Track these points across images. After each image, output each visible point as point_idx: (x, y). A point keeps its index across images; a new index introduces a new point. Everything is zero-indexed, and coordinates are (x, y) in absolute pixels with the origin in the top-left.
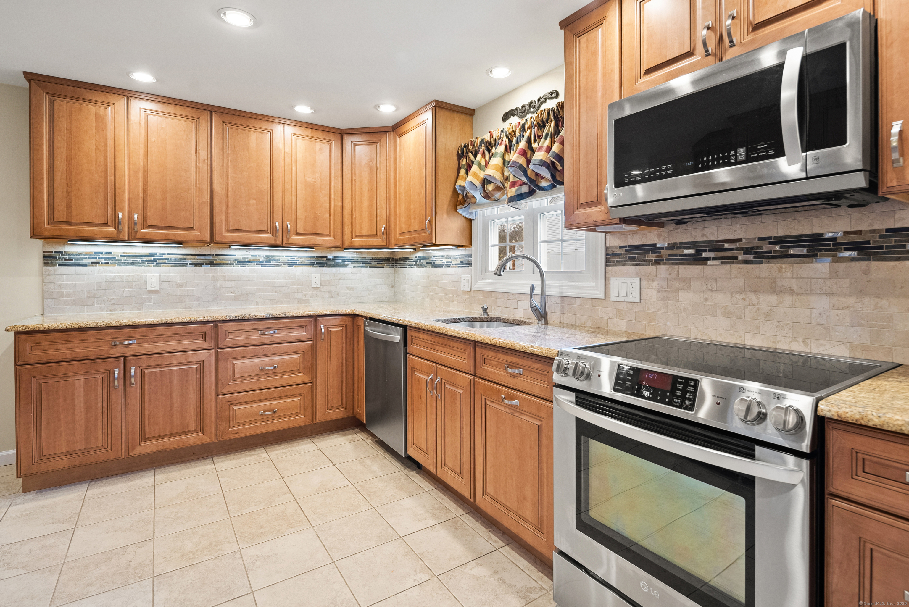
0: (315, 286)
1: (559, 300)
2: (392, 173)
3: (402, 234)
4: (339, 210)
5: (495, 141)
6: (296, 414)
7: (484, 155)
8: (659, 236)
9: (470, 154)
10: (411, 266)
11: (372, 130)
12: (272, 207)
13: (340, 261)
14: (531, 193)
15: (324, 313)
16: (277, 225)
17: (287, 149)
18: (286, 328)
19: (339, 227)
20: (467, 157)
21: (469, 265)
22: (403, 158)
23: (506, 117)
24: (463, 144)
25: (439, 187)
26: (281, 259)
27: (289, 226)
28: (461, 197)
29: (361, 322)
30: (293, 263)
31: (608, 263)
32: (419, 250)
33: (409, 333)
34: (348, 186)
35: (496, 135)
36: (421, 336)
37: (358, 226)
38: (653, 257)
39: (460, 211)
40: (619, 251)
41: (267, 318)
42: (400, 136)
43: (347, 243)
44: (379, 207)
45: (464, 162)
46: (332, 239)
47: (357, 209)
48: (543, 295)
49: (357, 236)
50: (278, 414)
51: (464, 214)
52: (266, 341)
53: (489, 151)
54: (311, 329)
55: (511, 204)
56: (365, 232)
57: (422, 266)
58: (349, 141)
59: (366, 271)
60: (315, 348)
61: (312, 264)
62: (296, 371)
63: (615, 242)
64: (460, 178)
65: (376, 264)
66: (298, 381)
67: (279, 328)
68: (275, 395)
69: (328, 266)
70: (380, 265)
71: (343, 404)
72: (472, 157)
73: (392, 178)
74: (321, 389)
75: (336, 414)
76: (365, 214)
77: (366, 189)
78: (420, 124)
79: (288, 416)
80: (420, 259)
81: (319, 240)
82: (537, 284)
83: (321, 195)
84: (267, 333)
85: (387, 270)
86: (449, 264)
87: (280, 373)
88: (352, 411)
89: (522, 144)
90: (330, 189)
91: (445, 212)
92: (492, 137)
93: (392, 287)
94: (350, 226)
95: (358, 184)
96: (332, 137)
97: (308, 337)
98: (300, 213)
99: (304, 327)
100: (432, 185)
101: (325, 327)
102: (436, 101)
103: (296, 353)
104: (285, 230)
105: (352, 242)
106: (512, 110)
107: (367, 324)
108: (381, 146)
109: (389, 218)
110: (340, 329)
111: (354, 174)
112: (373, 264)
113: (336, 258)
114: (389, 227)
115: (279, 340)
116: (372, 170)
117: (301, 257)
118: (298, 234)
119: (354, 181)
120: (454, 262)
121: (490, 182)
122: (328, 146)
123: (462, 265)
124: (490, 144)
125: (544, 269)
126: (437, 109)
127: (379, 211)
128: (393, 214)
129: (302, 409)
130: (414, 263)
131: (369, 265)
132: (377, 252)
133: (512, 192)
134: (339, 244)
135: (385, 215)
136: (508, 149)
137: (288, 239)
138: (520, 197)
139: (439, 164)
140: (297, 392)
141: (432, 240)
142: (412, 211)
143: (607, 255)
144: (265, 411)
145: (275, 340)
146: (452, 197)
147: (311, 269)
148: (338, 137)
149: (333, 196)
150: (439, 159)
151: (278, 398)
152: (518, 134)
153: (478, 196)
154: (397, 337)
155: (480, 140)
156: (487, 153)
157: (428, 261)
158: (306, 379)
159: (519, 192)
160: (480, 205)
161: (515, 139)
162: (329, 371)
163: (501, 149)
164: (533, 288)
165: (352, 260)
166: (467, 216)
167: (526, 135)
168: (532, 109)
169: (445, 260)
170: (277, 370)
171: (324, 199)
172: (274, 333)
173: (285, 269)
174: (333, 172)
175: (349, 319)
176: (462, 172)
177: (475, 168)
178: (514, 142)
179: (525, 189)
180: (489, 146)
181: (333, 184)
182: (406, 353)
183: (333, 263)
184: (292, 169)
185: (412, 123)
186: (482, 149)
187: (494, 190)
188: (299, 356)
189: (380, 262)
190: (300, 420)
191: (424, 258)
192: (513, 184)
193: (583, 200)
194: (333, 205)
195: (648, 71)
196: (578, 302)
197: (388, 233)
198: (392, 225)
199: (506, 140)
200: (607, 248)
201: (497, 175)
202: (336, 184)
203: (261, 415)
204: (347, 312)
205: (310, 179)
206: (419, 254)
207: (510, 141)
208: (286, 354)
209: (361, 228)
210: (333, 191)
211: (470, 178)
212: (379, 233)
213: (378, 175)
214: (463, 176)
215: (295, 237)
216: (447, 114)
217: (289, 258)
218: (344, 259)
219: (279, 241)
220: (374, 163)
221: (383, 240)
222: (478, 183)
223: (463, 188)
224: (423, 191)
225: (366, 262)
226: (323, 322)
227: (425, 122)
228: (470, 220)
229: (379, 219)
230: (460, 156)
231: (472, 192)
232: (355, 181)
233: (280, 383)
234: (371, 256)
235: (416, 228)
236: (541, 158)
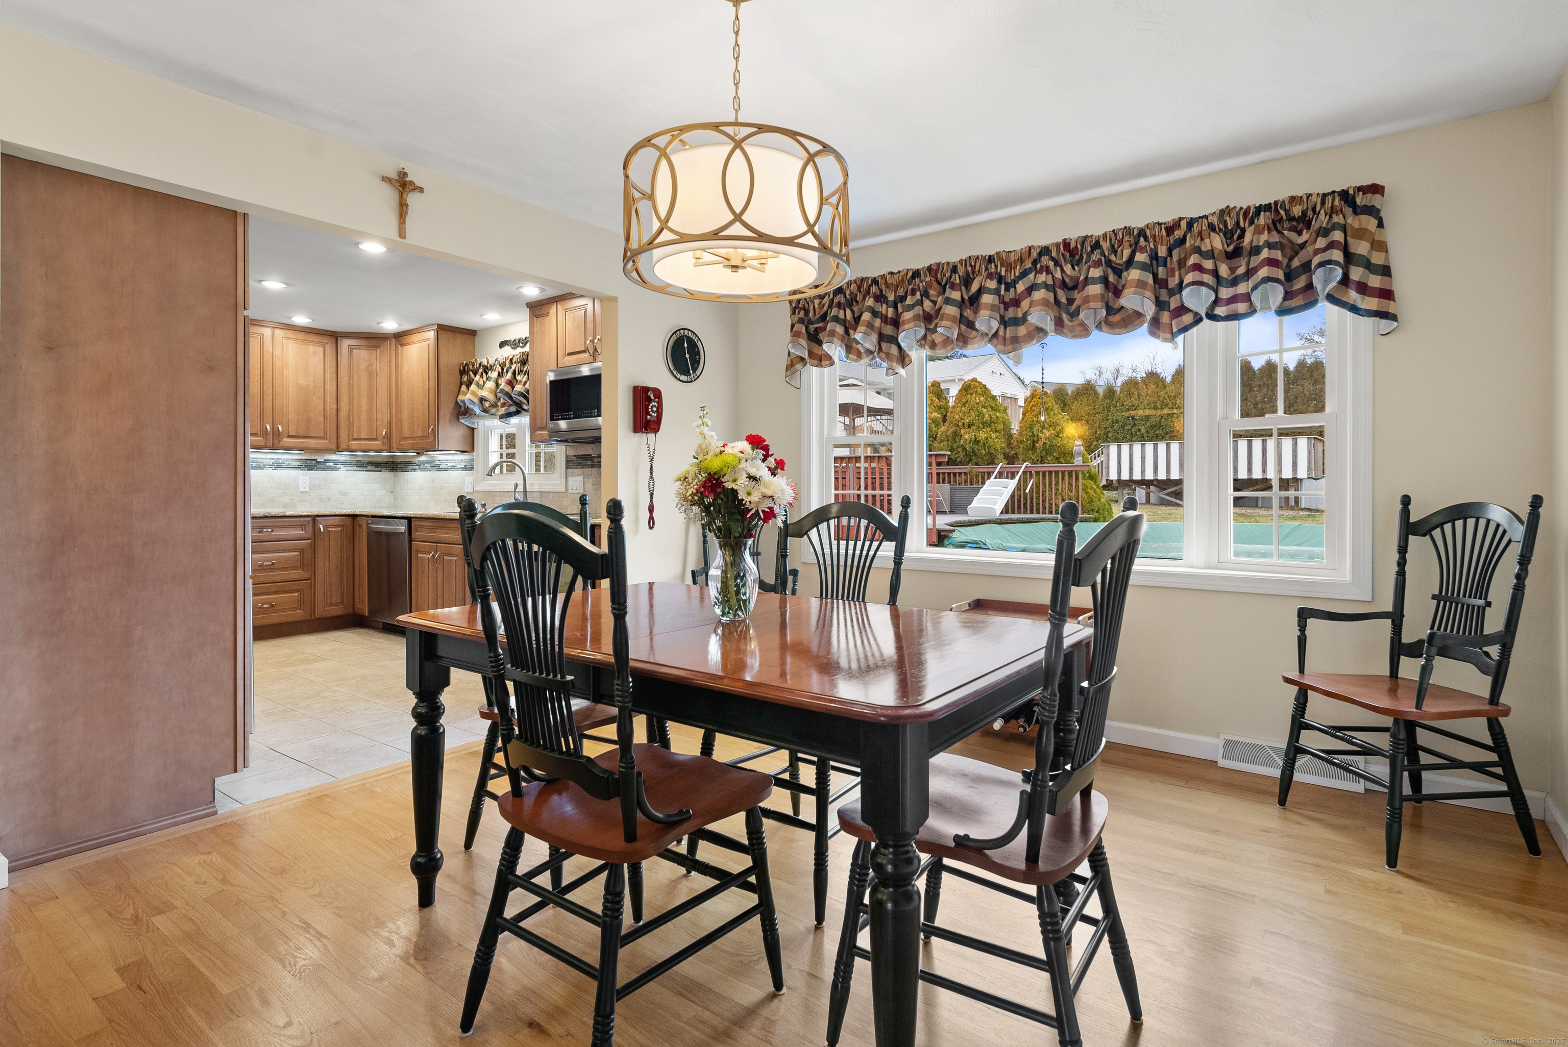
0: (303, 490)
1: (539, 495)
2: (393, 379)
3: (404, 439)
4: (334, 413)
5: (491, 366)
6: (294, 609)
7: (482, 376)
8: (593, 449)
9: (471, 373)
10: (415, 470)
11: (372, 336)
12: (262, 410)
13: (331, 464)
14: (517, 413)
15: (322, 513)
16: (268, 428)
17: (278, 353)
18: (284, 527)
19: (335, 430)
20: (468, 374)
21: (472, 468)
22: (406, 368)
23: (503, 344)
24: (465, 362)
25: (442, 399)
26: (265, 461)
27: (280, 428)
28: (463, 409)
29: (362, 521)
30: (278, 466)
31: (568, 467)
32: (423, 454)
33: (413, 523)
34: (344, 389)
35: (492, 362)
36: (424, 523)
37: (355, 430)
38: (589, 463)
39: (463, 421)
40: (574, 458)
41: (266, 517)
42: (402, 345)
43: (343, 446)
44: (379, 411)
45: (465, 378)
46: (327, 442)
47: (355, 413)
48: (525, 491)
49: (354, 439)
50: (277, 608)
51: (466, 423)
52: (265, 538)
53: (487, 373)
54: (310, 529)
55: (502, 420)
56: (363, 436)
57: (425, 469)
58: (345, 344)
59: (362, 476)
60: (313, 547)
61: (299, 467)
62: (295, 568)
63: (571, 452)
64: (461, 393)
65: (373, 468)
66: (297, 577)
67: (277, 527)
68: (274, 590)
69: (318, 469)
70: (377, 469)
71: (342, 602)
72: (472, 376)
73: (393, 383)
74: (319, 585)
75: (336, 611)
76: (364, 418)
77: (364, 393)
78: (424, 340)
79: (286, 610)
80: (424, 463)
81: (312, 443)
82: (520, 483)
83: (314, 397)
84: (265, 530)
85: (386, 475)
86: (453, 468)
87: (278, 568)
88: (352, 609)
89: (509, 376)
90: (324, 392)
91: (447, 421)
92: (488, 363)
93: (392, 492)
94: (347, 430)
95: (355, 388)
96: (325, 339)
97: (307, 536)
98: (292, 416)
99: (302, 526)
100: (435, 397)
101: (324, 527)
102: (438, 325)
103: (294, 551)
104: (276, 433)
105: (348, 446)
106: (506, 341)
107: (370, 521)
108: (381, 352)
109: (390, 422)
110: (340, 529)
111: (351, 377)
112: (369, 468)
113: (326, 461)
114: (390, 431)
115: (278, 538)
116: (371, 374)
117: (288, 460)
118: (289, 437)
119: (351, 386)
120: (458, 466)
121: (486, 400)
122: (322, 349)
123: (465, 468)
124: (487, 368)
125: (526, 472)
126: (440, 331)
127: (379, 415)
128: (394, 419)
129: (301, 603)
130: (417, 467)
131: (365, 469)
132: (374, 456)
133: (502, 411)
134: (334, 446)
135: (386, 419)
136: (500, 375)
137: (279, 442)
138: (509, 415)
139: (441, 379)
140: (295, 588)
141: (435, 446)
142: (416, 419)
143: (567, 461)
144: (263, 604)
145: (274, 538)
146: (454, 408)
147: (299, 472)
148: (334, 340)
149: (328, 399)
150: (442, 375)
151: (277, 593)
152: (508, 366)
153: (477, 410)
154: (402, 528)
155: (479, 362)
156: (484, 374)
157: (432, 465)
158: (304, 575)
159: (508, 412)
160: (479, 416)
161: (505, 369)
162: (327, 569)
163: (494, 375)
164: (516, 485)
165: (345, 463)
166: (469, 425)
167: (513, 367)
168: (521, 345)
169: (450, 464)
170: (275, 566)
171: (317, 402)
172: (272, 531)
173: (269, 472)
174: (327, 375)
175: (349, 519)
176: (464, 388)
177: (473, 387)
178: (505, 371)
179: (513, 409)
180: (487, 369)
181: (327, 387)
182: (410, 541)
183: (323, 466)
184: (283, 372)
185: (415, 338)
186: (481, 371)
187: (490, 406)
188: (297, 553)
189: (378, 465)
190: (298, 614)
191: (428, 462)
192: (503, 405)
193: (539, 425)
194: (328, 408)
195: (570, 354)
196: (551, 495)
197: (389, 436)
198: (394, 429)
199: (499, 368)
200: (567, 456)
201: (491, 397)
202: (331, 387)
203: (260, 608)
204: (347, 513)
205: (302, 382)
206: (423, 458)
207: (502, 369)
208: (284, 551)
209: (359, 432)
210: (327, 393)
211: (469, 396)
212: (380, 438)
213: (378, 380)
214: (464, 392)
215: (286, 440)
216: (449, 335)
217: (273, 461)
218: (336, 462)
219: (270, 443)
220: (374, 367)
221: (384, 444)
222: (476, 400)
223: (463, 402)
224: (426, 402)
225: (362, 465)
226: (322, 522)
227: (428, 339)
228: (473, 429)
229: (379, 423)
230: (463, 372)
231: (471, 406)
232: (352, 384)
233: (278, 578)
234: (368, 460)
235: (420, 435)
236: (519, 390)
